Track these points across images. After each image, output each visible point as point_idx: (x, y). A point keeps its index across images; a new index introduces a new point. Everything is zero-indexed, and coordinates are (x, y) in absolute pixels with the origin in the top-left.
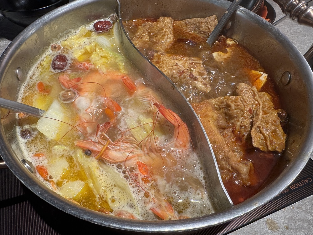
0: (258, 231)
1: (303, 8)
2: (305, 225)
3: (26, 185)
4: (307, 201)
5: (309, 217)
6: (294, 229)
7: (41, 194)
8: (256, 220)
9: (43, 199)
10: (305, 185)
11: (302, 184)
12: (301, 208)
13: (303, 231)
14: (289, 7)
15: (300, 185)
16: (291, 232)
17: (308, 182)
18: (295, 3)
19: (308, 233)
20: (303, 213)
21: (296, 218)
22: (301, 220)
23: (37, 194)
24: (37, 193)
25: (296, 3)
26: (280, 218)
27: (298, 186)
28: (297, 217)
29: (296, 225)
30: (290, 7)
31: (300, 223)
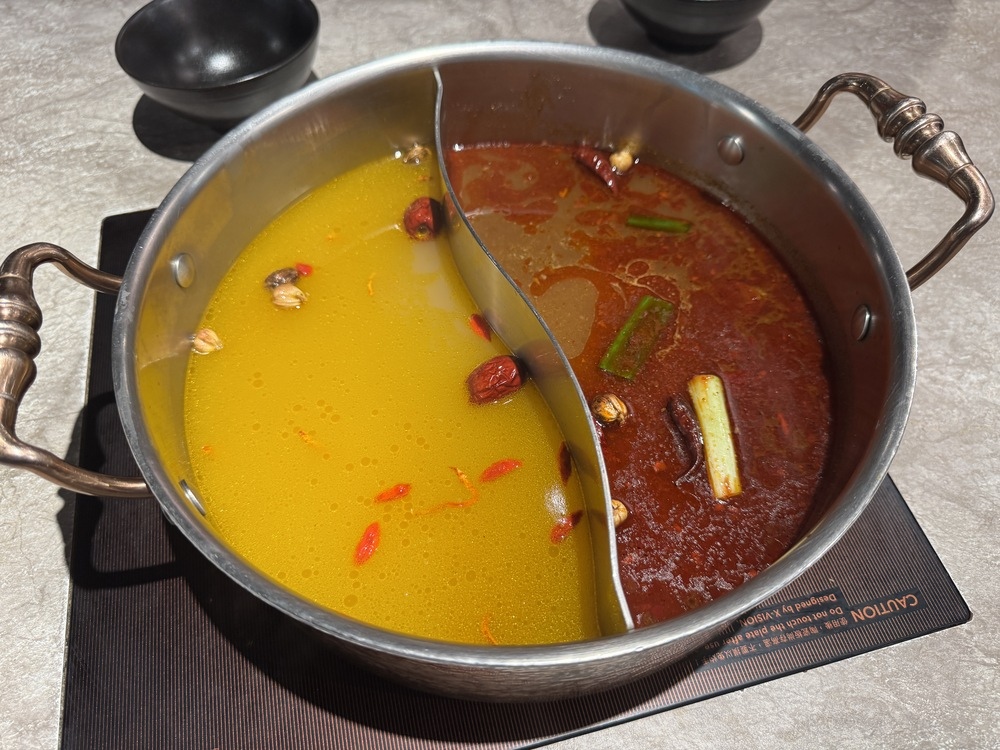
0: (739, 715)
1: (927, 132)
2: (871, 715)
3: (190, 539)
4: (890, 655)
5: (885, 694)
6: (836, 721)
7: (218, 560)
8: (741, 688)
9: (222, 570)
10: (895, 613)
11: (887, 609)
12: (871, 670)
13: (860, 728)
14: (894, 123)
15: (882, 611)
16: (828, 727)
17: (905, 606)
18: (909, 115)
19: (872, 734)
20: (872, 683)
21: (850, 694)
22: (863, 700)
23: (211, 558)
24: (211, 555)
25: (914, 115)
26: (807, 690)
27: (874, 614)
28: (853, 692)
29: (847, 711)
30: (896, 124)
31: (857, 708)
